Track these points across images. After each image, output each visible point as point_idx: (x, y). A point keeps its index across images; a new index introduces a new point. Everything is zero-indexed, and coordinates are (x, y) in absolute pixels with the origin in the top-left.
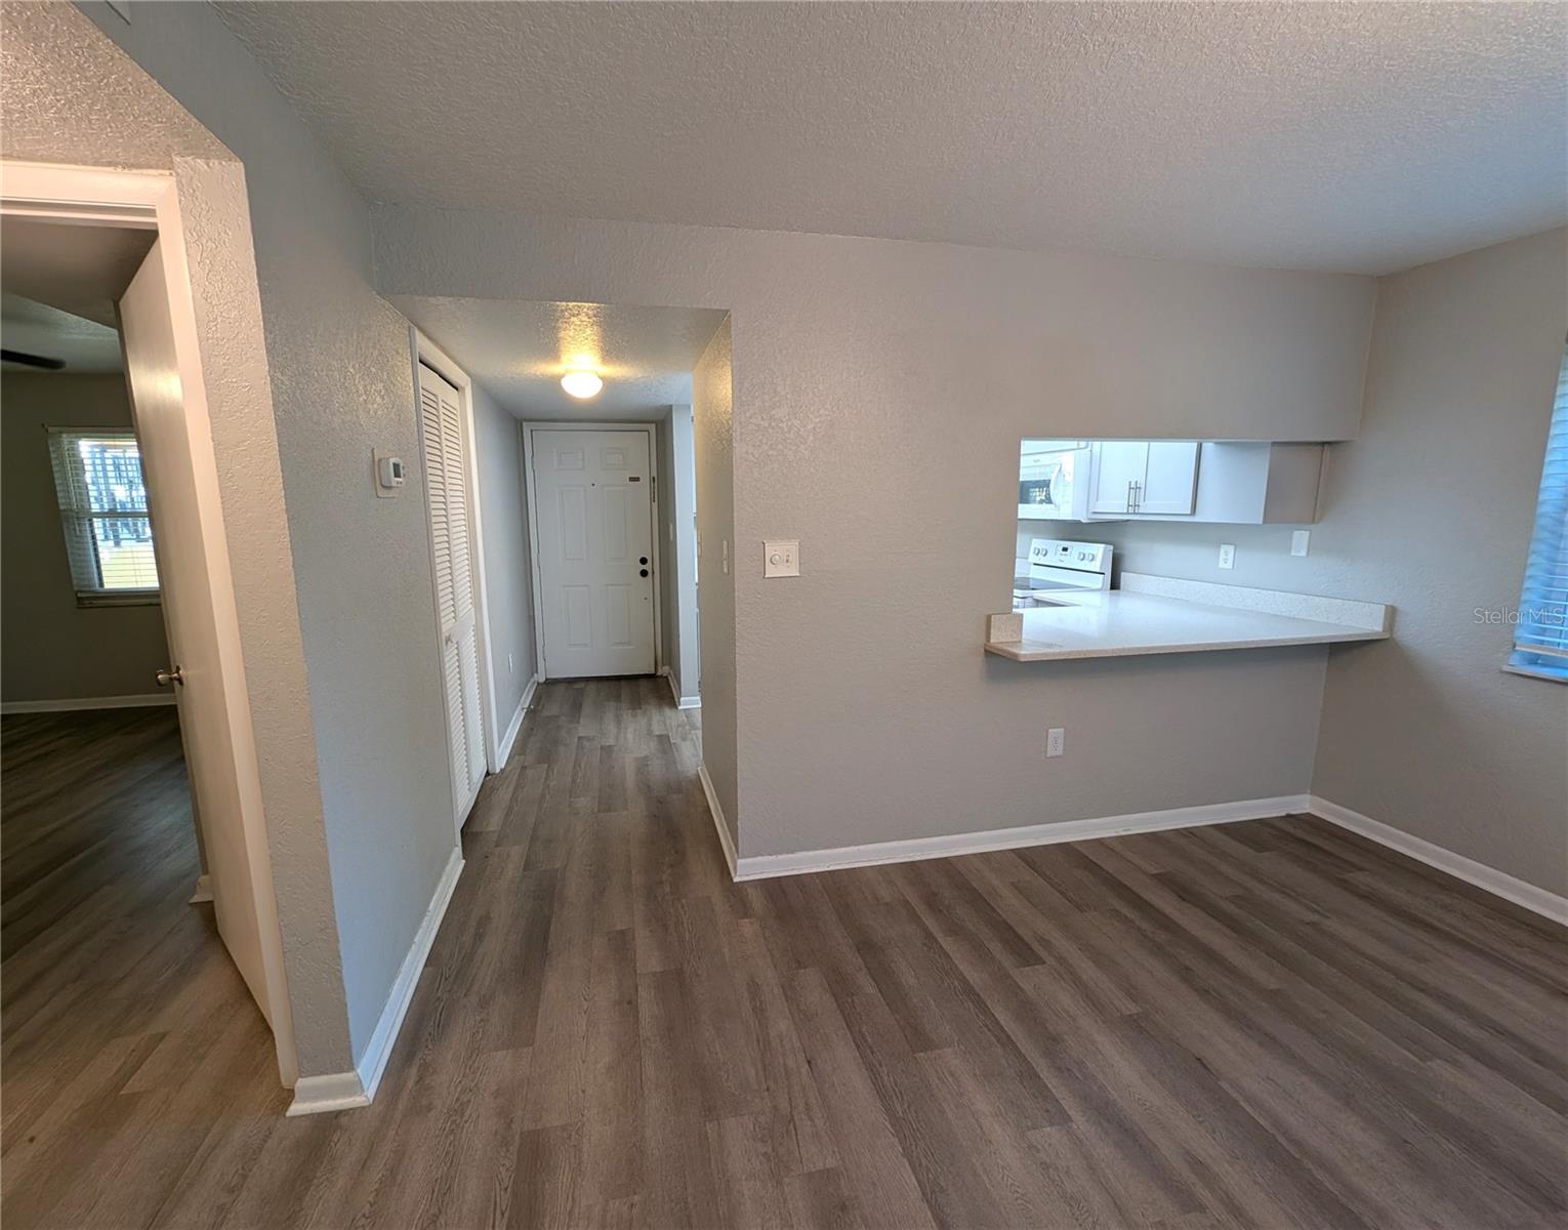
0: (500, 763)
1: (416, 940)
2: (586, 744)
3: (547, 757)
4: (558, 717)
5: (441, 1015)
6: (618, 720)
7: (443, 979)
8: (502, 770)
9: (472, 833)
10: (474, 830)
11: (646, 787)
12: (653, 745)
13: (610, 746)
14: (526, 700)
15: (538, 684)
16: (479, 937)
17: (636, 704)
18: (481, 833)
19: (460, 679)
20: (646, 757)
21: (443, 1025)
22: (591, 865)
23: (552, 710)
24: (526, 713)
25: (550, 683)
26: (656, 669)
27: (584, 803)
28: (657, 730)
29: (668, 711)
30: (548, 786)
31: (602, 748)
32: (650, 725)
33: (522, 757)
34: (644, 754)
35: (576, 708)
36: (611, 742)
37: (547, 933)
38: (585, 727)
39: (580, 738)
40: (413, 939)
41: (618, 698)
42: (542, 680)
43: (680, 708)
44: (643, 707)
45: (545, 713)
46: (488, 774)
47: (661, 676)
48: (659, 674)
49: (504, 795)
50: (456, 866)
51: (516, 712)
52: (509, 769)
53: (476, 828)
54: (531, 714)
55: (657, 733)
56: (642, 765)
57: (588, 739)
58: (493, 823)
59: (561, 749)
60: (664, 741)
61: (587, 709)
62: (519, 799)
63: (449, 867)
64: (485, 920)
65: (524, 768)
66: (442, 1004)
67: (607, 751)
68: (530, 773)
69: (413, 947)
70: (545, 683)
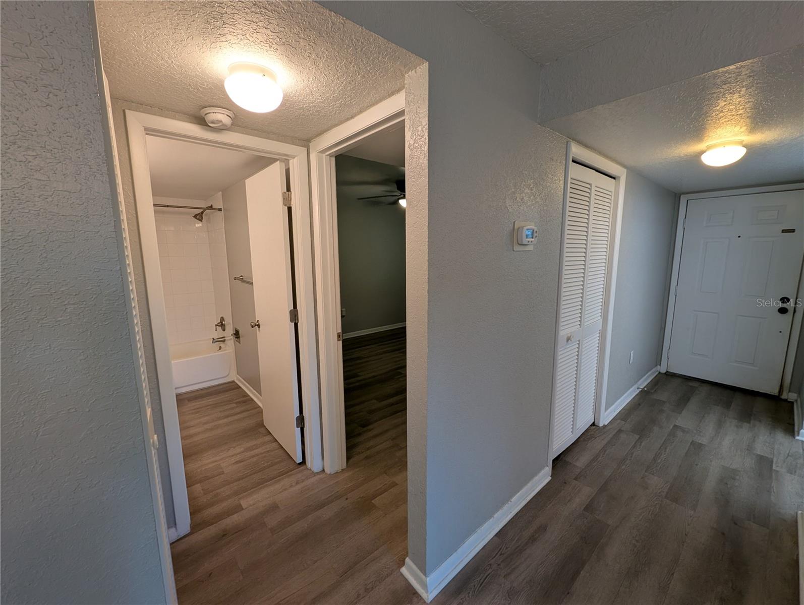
0: (605, 419)
1: (496, 516)
2: (679, 434)
3: (642, 432)
4: (664, 402)
5: (486, 578)
6: (720, 424)
7: (499, 554)
8: (605, 426)
9: (565, 461)
10: (567, 460)
11: (724, 500)
12: (749, 463)
13: (701, 445)
14: (644, 383)
15: (660, 373)
16: (533, 539)
17: (746, 416)
18: (571, 463)
19: (577, 367)
20: (735, 471)
21: (484, 586)
22: (637, 541)
23: (663, 395)
24: (640, 391)
25: (669, 375)
26: (780, 392)
27: (656, 482)
28: (760, 448)
29: (781, 437)
30: (632, 454)
31: (693, 443)
32: (754, 441)
33: (623, 422)
34: (734, 466)
35: (682, 402)
36: (704, 441)
37: (576, 574)
38: (685, 419)
39: (675, 426)
40: (494, 513)
41: (728, 405)
42: (663, 371)
43: (797, 438)
44: (752, 422)
45: (655, 396)
46: (593, 424)
47: (786, 400)
48: (784, 396)
49: (597, 444)
50: (544, 477)
51: (631, 389)
52: (609, 427)
53: (568, 458)
54: (644, 394)
55: (758, 453)
56: (729, 476)
57: (683, 430)
58: (581, 461)
59: (656, 429)
60: (764, 465)
61: (693, 404)
62: (607, 452)
63: (536, 478)
64: (543, 529)
65: (620, 431)
66: (490, 570)
67: (697, 447)
68: (623, 436)
69: (491, 520)
70: (665, 374)
